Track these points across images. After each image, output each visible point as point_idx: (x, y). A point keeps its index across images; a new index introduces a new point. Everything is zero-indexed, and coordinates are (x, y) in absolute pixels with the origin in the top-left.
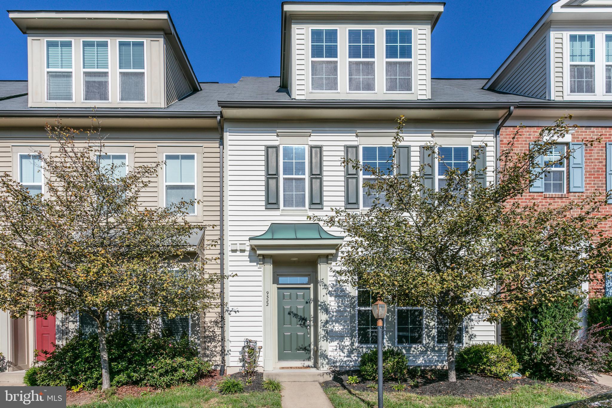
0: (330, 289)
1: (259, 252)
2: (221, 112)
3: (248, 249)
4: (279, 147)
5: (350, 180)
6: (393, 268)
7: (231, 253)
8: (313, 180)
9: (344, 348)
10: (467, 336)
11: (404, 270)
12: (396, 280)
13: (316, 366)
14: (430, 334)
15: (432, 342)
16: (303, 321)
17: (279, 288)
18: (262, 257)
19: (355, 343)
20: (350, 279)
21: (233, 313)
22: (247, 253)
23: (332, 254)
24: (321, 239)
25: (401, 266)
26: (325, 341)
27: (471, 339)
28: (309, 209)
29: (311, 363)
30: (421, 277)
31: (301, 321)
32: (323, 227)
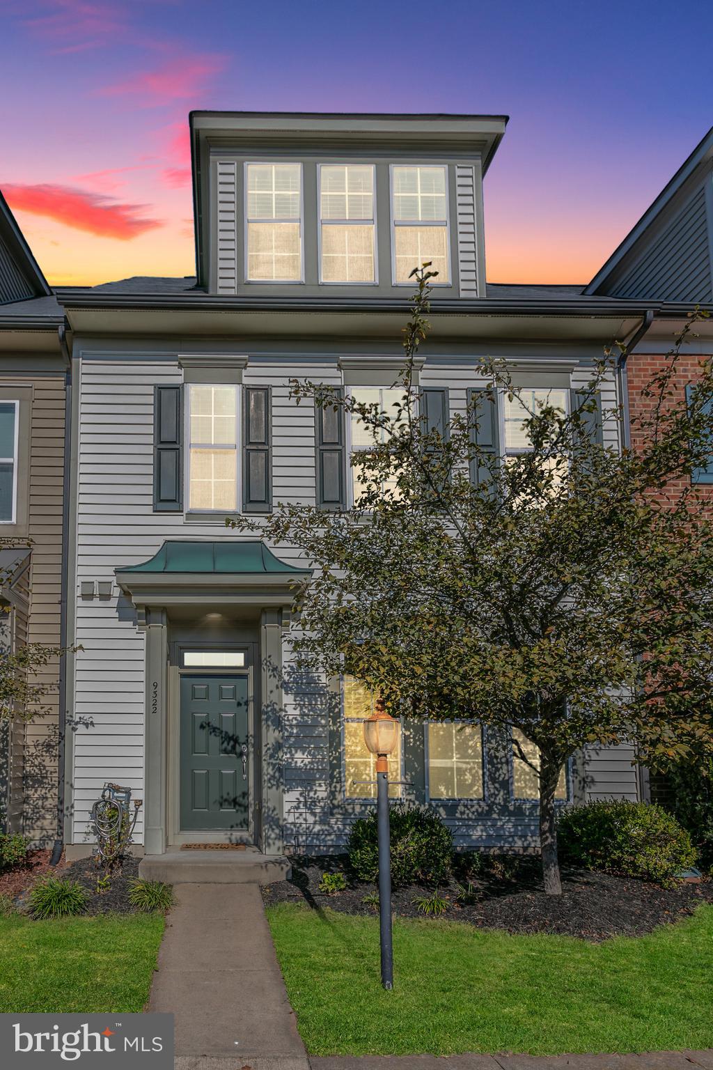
0: (286, 678)
1: (135, 599)
2: (65, 317)
3: (116, 592)
4: (183, 388)
5: (326, 455)
6: (413, 635)
7: (79, 602)
8: (252, 454)
9: (316, 805)
10: (576, 781)
11: (438, 640)
12: (419, 664)
13: (258, 842)
14: (497, 776)
15: (502, 793)
16: (232, 743)
17: (183, 676)
18: (144, 611)
19: (337, 793)
20: (321, 658)
21: (81, 729)
22: (114, 602)
23: (289, 606)
24: (266, 573)
25: (430, 628)
26: (274, 788)
27: (584, 787)
28: (243, 512)
29: (246, 835)
30: (477, 657)
31: (226, 743)
32: (271, 550)
